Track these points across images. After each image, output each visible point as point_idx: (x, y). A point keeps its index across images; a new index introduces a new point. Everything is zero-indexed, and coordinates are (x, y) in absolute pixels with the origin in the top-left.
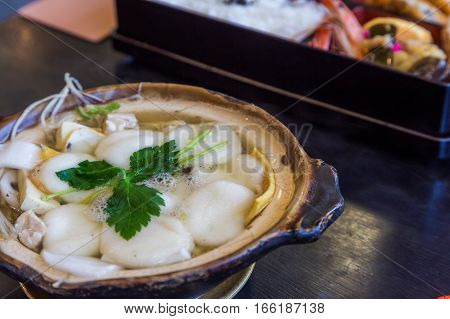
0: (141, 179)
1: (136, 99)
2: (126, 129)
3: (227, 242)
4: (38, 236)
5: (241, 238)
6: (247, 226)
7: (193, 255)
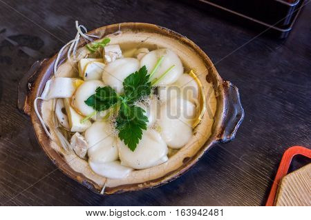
2: (117, 59)
3: (184, 146)
4: (84, 150)
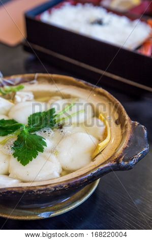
0: (34, 131)
1: (33, 83)
2: (27, 101)
3: (80, 168)
5: (88, 166)
6: (93, 159)
7: (61, 175)
